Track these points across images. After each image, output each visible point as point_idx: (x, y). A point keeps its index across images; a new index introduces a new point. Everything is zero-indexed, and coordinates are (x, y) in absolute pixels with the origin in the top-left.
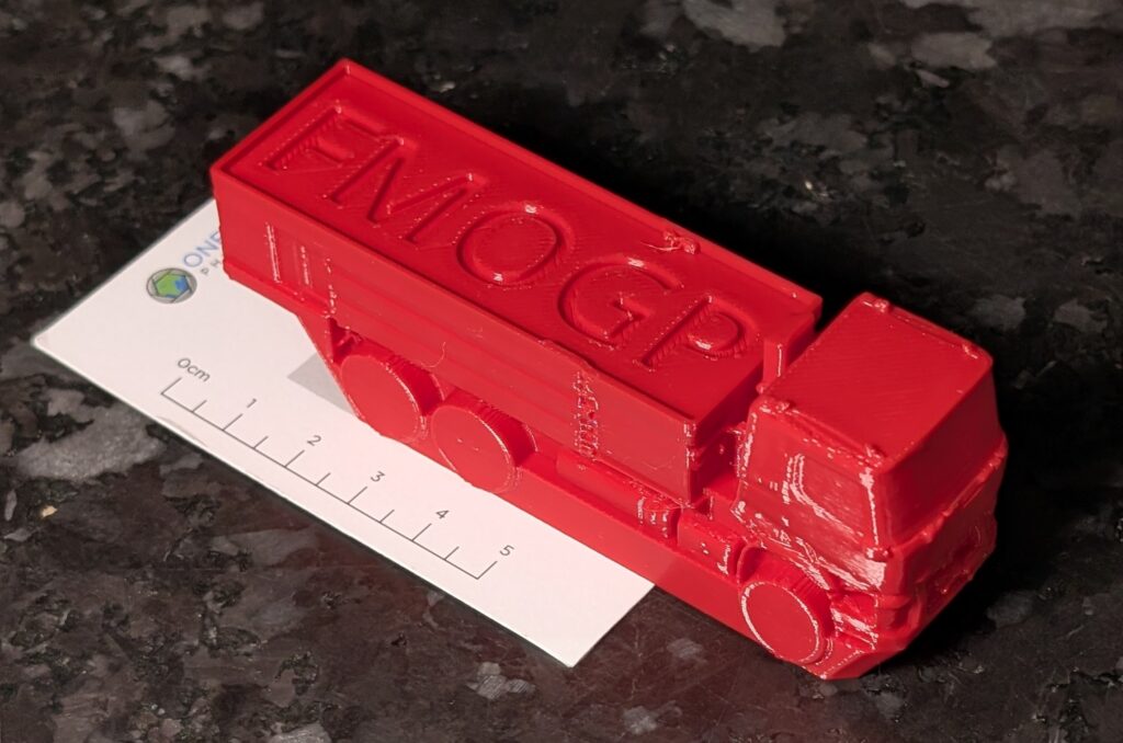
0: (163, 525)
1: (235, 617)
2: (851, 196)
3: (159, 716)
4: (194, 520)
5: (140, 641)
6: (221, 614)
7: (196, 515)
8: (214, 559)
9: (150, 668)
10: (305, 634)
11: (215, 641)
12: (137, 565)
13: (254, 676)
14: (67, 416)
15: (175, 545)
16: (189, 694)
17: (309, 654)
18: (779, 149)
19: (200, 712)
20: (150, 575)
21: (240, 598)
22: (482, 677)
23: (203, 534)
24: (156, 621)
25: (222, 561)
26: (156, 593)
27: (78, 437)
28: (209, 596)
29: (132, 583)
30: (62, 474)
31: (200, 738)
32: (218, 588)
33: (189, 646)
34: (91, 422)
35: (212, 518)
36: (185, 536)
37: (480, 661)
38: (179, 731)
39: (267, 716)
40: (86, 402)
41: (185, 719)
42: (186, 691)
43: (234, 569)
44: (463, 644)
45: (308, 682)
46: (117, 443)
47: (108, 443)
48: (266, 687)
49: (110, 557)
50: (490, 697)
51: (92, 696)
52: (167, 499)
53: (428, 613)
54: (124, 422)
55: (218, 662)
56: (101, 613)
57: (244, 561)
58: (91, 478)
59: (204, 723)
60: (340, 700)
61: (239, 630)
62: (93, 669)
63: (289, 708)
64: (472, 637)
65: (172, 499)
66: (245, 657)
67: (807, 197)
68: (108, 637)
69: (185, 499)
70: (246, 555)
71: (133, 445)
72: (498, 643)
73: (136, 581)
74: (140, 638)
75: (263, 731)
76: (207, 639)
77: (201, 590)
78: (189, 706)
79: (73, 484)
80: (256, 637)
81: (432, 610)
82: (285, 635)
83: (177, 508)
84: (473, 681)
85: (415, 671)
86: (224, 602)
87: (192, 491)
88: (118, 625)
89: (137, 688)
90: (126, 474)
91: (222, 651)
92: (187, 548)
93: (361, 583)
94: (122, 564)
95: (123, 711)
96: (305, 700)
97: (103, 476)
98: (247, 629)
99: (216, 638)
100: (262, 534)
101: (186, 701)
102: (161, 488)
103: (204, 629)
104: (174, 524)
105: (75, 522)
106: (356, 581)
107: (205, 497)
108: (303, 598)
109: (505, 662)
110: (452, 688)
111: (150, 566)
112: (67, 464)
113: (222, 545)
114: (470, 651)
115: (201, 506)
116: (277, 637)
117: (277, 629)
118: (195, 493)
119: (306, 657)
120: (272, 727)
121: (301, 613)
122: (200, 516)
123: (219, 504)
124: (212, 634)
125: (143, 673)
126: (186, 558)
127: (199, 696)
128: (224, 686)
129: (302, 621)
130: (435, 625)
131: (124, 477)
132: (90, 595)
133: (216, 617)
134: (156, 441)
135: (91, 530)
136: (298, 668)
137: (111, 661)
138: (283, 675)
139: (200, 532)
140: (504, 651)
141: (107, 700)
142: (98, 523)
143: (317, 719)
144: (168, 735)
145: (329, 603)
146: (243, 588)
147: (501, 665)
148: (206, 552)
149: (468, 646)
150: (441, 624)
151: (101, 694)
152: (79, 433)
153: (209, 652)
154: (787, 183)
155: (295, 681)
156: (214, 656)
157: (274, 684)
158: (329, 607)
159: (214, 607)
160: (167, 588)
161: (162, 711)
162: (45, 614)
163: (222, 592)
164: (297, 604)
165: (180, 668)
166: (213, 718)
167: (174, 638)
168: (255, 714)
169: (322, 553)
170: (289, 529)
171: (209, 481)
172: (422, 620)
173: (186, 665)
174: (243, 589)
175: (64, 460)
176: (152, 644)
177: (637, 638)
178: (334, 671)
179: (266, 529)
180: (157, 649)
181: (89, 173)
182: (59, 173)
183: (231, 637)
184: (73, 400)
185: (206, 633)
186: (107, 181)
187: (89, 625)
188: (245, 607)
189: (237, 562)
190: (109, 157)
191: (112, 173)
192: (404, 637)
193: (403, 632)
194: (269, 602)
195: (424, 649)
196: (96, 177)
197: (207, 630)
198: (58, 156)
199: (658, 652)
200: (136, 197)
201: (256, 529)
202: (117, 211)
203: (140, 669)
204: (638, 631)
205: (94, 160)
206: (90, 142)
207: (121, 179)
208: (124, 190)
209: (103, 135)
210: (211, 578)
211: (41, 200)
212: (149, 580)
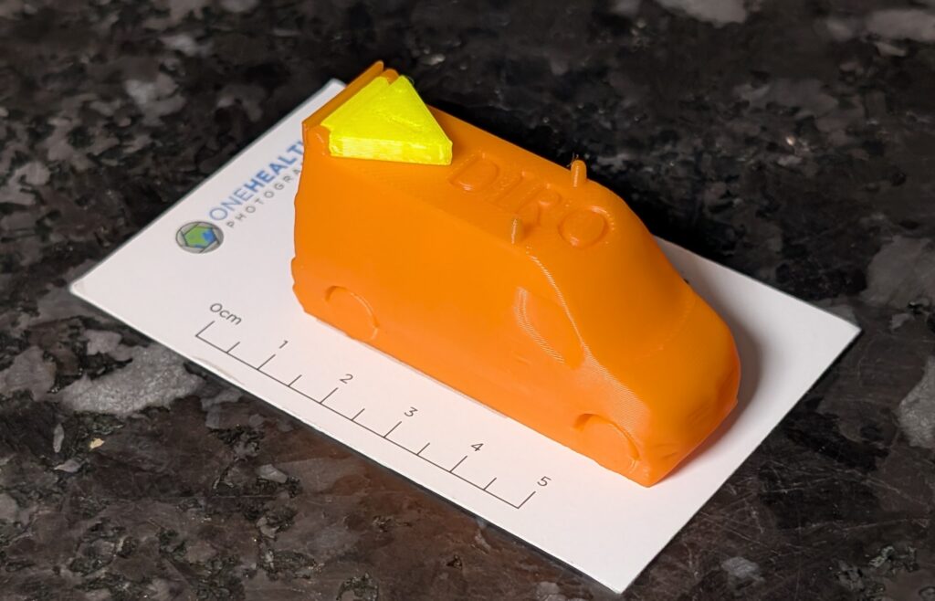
0: (211, 455)
1: (289, 541)
4: (240, 450)
5: (198, 566)
6: (275, 539)
7: (242, 444)
8: (263, 486)
10: (360, 556)
11: (272, 564)
12: (187, 493)
13: (315, 598)
14: (106, 354)
15: (225, 474)
17: (367, 576)
20: (202, 503)
21: (293, 523)
22: (541, 596)
23: (251, 463)
24: (213, 547)
25: (271, 487)
26: (209, 519)
27: (120, 375)
28: (262, 521)
29: (185, 511)
30: (106, 409)
32: (270, 514)
33: (247, 570)
34: (130, 360)
35: (256, 448)
36: (232, 465)
37: (537, 580)
40: (123, 342)
43: (285, 495)
46: (158, 379)
47: (149, 379)
49: (160, 485)
52: (212, 430)
53: (480, 535)
54: (162, 360)
55: (278, 584)
56: (157, 539)
57: (293, 487)
58: (135, 412)
61: (295, 554)
62: (154, 593)
64: (524, 559)
65: (215, 430)
66: (304, 580)
68: (166, 562)
69: (229, 430)
70: (293, 482)
71: (173, 381)
72: (553, 564)
74: (198, 562)
76: (265, 559)
77: (253, 516)
79: (117, 417)
80: (313, 560)
81: (483, 533)
82: (341, 558)
83: (222, 438)
85: (473, 591)
86: (278, 527)
87: (235, 423)
88: (175, 551)
90: (169, 408)
91: (279, 574)
92: (235, 476)
93: (410, 508)
94: (174, 492)
97: (147, 410)
98: (304, 553)
100: (309, 462)
102: (205, 420)
103: (261, 553)
104: (221, 454)
105: (125, 453)
106: (405, 506)
107: (249, 429)
108: (354, 523)
109: (562, 582)
111: (201, 493)
112: (110, 399)
113: (270, 473)
114: (526, 571)
115: (244, 436)
116: (333, 560)
117: (332, 552)
118: (238, 425)
119: (364, 579)
121: (354, 537)
122: (245, 446)
123: (263, 435)
124: (269, 558)
126: (236, 486)
129: (356, 545)
130: (487, 546)
131: (168, 411)
133: (271, 542)
134: (195, 377)
136: (357, 590)
137: (173, 585)
138: (343, 596)
139: (247, 460)
142: (145, 453)
145: (382, 527)
146: (294, 513)
147: (559, 584)
148: (254, 480)
149: (524, 567)
150: (493, 545)
152: (120, 370)
153: (267, 575)
154: (769, 140)
156: (273, 579)
158: (381, 531)
159: (269, 532)
160: (219, 514)
162: (102, 541)
163: (274, 518)
164: (349, 528)
165: (240, 590)
167: (232, 563)
169: (368, 480)
170: (333, 457)
171: (250, 414)
172: (475, 542)
173: (246, 588)
174: (295, 515)
175: (107, 395)
176: (211, 568)
177: (691, 555)
178: (393, 592)
179: (310, 458)
180: (216, 572)
181: (108, 137)
182: (78, 137)
183: (288, 560)
184: (110, 341)
185: (262, 557)
186: (125, 143)
187: (147, 551)
188: (299, 532)
189: (286, 489)
190: (125, 122)
191: (130, 137)
192: (459, 558)
193: (457, 553)
194: (323, 527)
195: (480, 570)
196: (114, 141)
197: (264, 555)
198: (76, 122)
199: (713, 572)
200: (154, 158)
201: (302, 458)
202: (138, 170)
203: (201, 592)
204: (690, 550)
205: (111, 125)
206: (106, 109)
207: (139, 142)
208: (142, 152)
209: (118, 103)
210: (263, 504)
211: (64, 161)
212: (201, 507)
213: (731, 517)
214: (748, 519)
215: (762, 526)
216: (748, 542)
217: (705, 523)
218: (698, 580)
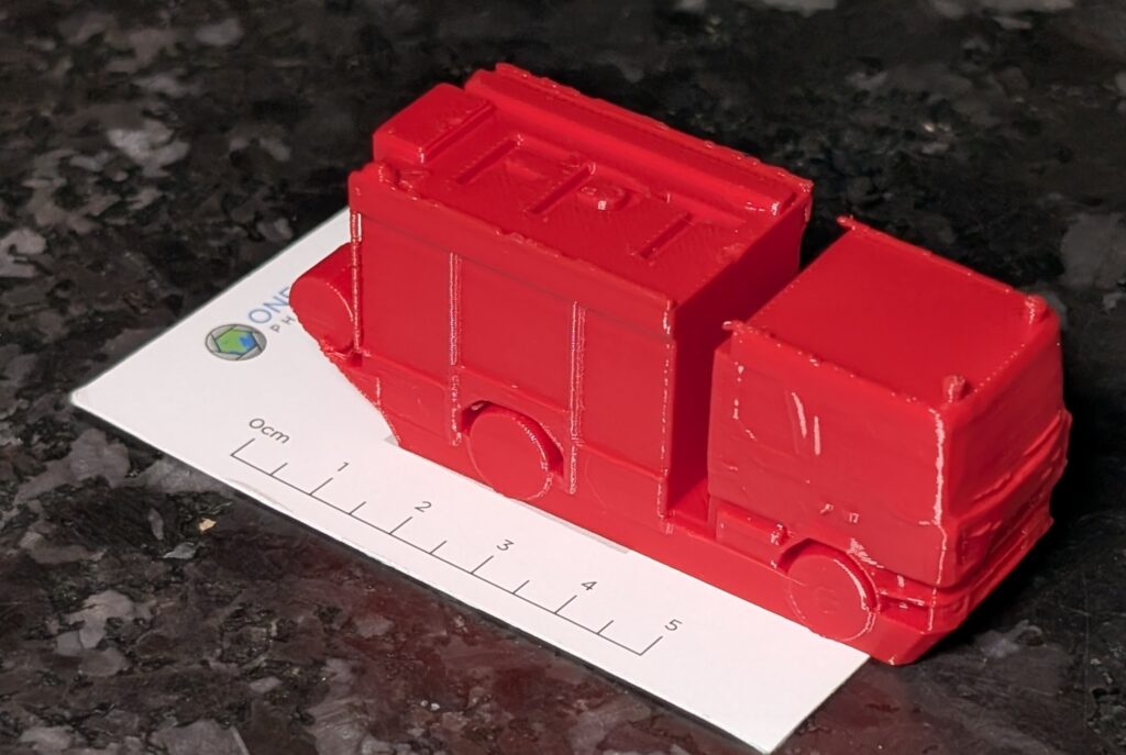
3: (435, 712)
9: (401, 664)
11: (465, 629)
16: (460, 685)
19: (481, 702)
20: (358, 574)
24: (388, 619)
29: (340, 584)
31: (494, 727)
33: (437, 638)
38: (465, 723)
39: (563, 695)
41: (467, 710)
42: (454, 682)
51: (343, 702)
55: (479, 649)
56: (317, 618)
59: (492, 712)
63: (586, 684)
68: (336, 641)
74: (375, 636)
75: (565, 710)
78: (465, 697)
79: (224, 496)
88: (343, 628)
89: (396, 687)
91: (478, 638)
94: (319, 567)
95: (389, 712)
99: (467, 626)
101: (459, 692)
120: (575, 705)
124: (459, 623)
127: (473, 686)
128: (498, 672)
132: (294, 602)
135: (267, 538)
137: (351, 663)
141: (365, 704)
144: (455, 730)
151: (354, 699)
156: (471, 644)
157: (558, 664)
161: (436, 706)
162: (249, 627)
166: (500, 705)
168: (550, 695)
173: (443, 657)
176: (393, 641)
180: (398, 645)
182: (67, 198)
185: (451, 623)
186: (128, 199)
187: (308, 632)
190: (121, 176)
191: (133, 192)
198: (59, 182)
203: (390, 668)
205: (104, 181)
207: (146, 196)
208: (153, 207)
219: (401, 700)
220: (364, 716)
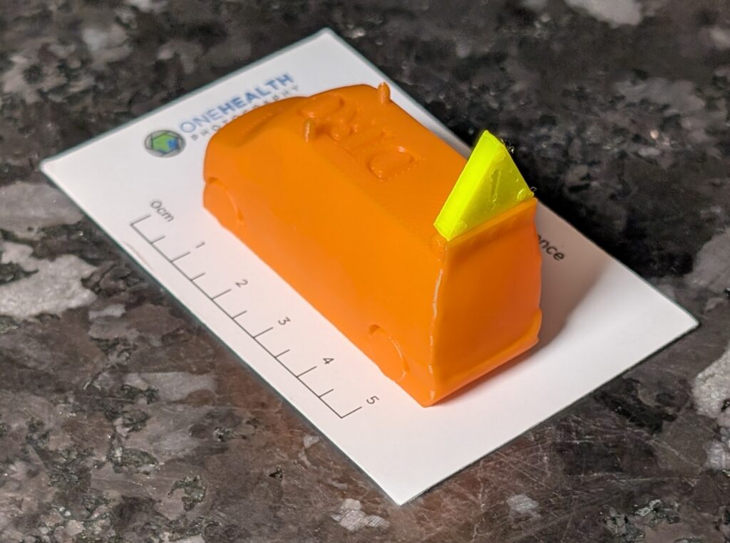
0: (86, 360)
1: (139, 441)
2: (689, 147)
3: (65, 517)
4: (113, 358)
5: (56, 453)
6: (127, 438)
7: (116, 354)
8: (126, 392)
9: (62, 476)
10: (197, 460)
11: (119, 459)
12: (60, 390)
13: (151, 491)
14: (17, 265)
15: (95, 377)
16: (93, 502)
17: (198, 477)
18: (631, 105)
19: (101, 517)
20: (71, 400)
21: (145, 425)
22: (344, 511)
23: (120, 371)
24: (72, 439)
25: (133, 394)
26: (74, 415)
27: (24, 283)
28: (119, 421)
29: (55, 405)
30: (6, 311)
31: (98, 539)
32: (127, 415)
33: (97, 461)
34: (36, 272)
35: (128, 358)
36: (104, 370)
37: (344, 497)
38: (81, 531)
39: (157, 526)
40: (34, 255)
41: (87, 522)
42: (90, 499)
43: (143, 401)
44: (330, 481)
45: (195, 501)
46: (56, 290)
47: (49, 289)
48: (160, 501)
49: (40, 382)
50: (351, 528)
51: (10, 495)
52: (92, 339)
53: (303, 453)
54: (63, 274)
55: (120, 476)
56: (27, 427)
57: (152, 395)
58: (31, 316)
59: (103, 527)
60: (221, 518)
61: (141, 452)
62: (14, 472)
63: (177, 521)
64: (339, 476)
65: (98, 340)
66: (144, 475)
67: (651, 143)
68: (30, 448)
69: (107, 340)
70: (153, 391)
71: (69, 293)
72: (361, 484)
73: (59, 403)
74: (57, 450)
75: (152, 538)
76: (114, 454)
77: (112, 416)
78: (91, 512)
79: (15, 319)
80: (155, 459)
81: (306, 451)
82: (180, 460)
83: (98, 346)
84: (337, 514)
85: (287, 500)
86: (131, 428)
87: (114, 334)
88: (40, 438)
89: (50, 492)
90: (60, 316)
91: (124, 468)
92: (105, 381)
93: (248, 423)
94: (49, 388)
95: (35, 509)
96: (192, 515)
97: (41, 316)
98: (149, 453)
99: (122, 457)
100: (170, 374)
101: (89, 507)
102: (89, 329)
103: (112, 448)
104: (95, 361)
105: (14, 351)
106: (244, 421)
107: (125, 341)
108: (197, 431)
109: (365, 501)
110: (317, 517)
111: (72, 392)
112: (12, 303)
113: (134, 380)
114: (336, 488)
115: (120, 347)
116: (173, 461)
117: (173, 454)
118: (116, 336)
119: (195, 480)
120: (161, 536)
121: (195, 443)
122: (119, 356)
123: (135, 347)
124: (118, 453)
125: (55, 480)
126: (103, 389)
127: (101, 504)
128: (124, 497)
129: (195, 450)
130: (308, 463)
131: (58, 318)
132: (19, 411)
133: (123, 440)
134: (88, 290)
135: (26, 359)
136: (187, 488)
137: (30, 467)
138: (174, 492)
139: (117, 368)
140: (366, 491)
141: (22, 500)
142: (32, 352)
143: (199, 534)
144: (71, 534)
145: (220, 437)
146: (147, 417)
147: (362, 502)
148: (120, 385)
150: (313, 463)
151: (18, 495)
152: (25, 279)
153: (114, 467)
154: (635, 132)
155: (184, 499)
156: (117, 471)
157: (167, 500)
158: (219, 440)
159: (123, 431)
160: (83, 411)
161: (68, 513)
163: (131, 420)
164: (192, 435)
165: (88, 477)
166: (111, 523)
167: (86, 454)
168: (148, 524)
169: (217, 396)
170: (192, 373)
171: (128, 328)
172: (298, 458)
173: (93, 477)
175: (10, 300)
176: (66, 457)
177: (481, 490)
178: (218, 493)
179: (173, 371)
180: (69, 460)
181: (59, 76)
182: (33, 74)
183: (134, 457)
184: (22, 253)
185: (113, 452)
186: (72, 83)
187: (15, 436)
188: (148, 433)
189: (145, 395)
190: (75, 64)
191: (76, 78)
192: (281, 471)
193: (280, 466)
194: (169, 431)
195: (297, 482)
196: (62, 80)
197: (114, 450)
198: (35, 60)
199: (498, 505)
200: (94, 98)
201: (165, 370)
202: (77, 108)
203: (54, 476)
204: (482, 485)
205: (63, 67)
206: (61, 52)
207: (84, 83)
208: (85, 92)
209: (72, 48)
210: (123, 407)
211: (17, 94)
212: (69, 403)
213: (525, 460)
214: (539, 463)
215: (549, 470)
216: (533, 483)
217: (501, 463)
218: (483, 511)
219: (48, 503)
220: (17, 509)
